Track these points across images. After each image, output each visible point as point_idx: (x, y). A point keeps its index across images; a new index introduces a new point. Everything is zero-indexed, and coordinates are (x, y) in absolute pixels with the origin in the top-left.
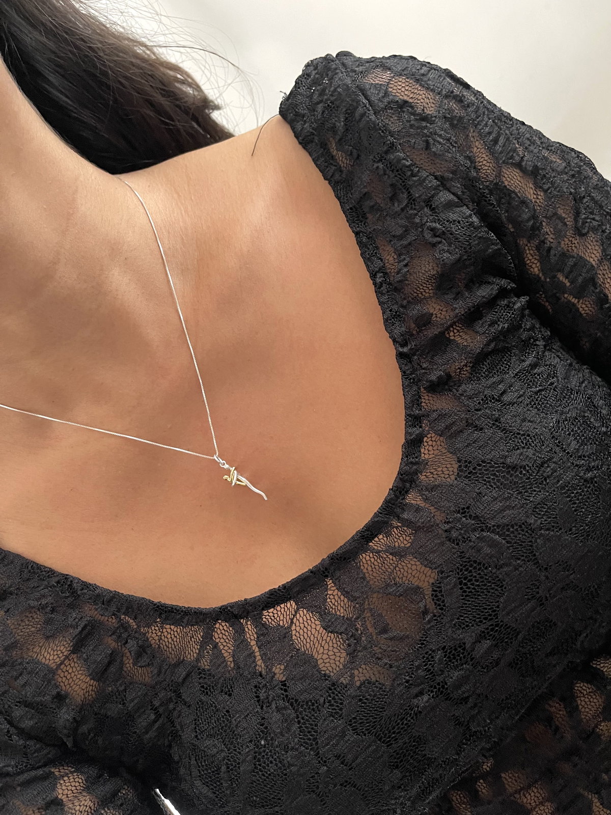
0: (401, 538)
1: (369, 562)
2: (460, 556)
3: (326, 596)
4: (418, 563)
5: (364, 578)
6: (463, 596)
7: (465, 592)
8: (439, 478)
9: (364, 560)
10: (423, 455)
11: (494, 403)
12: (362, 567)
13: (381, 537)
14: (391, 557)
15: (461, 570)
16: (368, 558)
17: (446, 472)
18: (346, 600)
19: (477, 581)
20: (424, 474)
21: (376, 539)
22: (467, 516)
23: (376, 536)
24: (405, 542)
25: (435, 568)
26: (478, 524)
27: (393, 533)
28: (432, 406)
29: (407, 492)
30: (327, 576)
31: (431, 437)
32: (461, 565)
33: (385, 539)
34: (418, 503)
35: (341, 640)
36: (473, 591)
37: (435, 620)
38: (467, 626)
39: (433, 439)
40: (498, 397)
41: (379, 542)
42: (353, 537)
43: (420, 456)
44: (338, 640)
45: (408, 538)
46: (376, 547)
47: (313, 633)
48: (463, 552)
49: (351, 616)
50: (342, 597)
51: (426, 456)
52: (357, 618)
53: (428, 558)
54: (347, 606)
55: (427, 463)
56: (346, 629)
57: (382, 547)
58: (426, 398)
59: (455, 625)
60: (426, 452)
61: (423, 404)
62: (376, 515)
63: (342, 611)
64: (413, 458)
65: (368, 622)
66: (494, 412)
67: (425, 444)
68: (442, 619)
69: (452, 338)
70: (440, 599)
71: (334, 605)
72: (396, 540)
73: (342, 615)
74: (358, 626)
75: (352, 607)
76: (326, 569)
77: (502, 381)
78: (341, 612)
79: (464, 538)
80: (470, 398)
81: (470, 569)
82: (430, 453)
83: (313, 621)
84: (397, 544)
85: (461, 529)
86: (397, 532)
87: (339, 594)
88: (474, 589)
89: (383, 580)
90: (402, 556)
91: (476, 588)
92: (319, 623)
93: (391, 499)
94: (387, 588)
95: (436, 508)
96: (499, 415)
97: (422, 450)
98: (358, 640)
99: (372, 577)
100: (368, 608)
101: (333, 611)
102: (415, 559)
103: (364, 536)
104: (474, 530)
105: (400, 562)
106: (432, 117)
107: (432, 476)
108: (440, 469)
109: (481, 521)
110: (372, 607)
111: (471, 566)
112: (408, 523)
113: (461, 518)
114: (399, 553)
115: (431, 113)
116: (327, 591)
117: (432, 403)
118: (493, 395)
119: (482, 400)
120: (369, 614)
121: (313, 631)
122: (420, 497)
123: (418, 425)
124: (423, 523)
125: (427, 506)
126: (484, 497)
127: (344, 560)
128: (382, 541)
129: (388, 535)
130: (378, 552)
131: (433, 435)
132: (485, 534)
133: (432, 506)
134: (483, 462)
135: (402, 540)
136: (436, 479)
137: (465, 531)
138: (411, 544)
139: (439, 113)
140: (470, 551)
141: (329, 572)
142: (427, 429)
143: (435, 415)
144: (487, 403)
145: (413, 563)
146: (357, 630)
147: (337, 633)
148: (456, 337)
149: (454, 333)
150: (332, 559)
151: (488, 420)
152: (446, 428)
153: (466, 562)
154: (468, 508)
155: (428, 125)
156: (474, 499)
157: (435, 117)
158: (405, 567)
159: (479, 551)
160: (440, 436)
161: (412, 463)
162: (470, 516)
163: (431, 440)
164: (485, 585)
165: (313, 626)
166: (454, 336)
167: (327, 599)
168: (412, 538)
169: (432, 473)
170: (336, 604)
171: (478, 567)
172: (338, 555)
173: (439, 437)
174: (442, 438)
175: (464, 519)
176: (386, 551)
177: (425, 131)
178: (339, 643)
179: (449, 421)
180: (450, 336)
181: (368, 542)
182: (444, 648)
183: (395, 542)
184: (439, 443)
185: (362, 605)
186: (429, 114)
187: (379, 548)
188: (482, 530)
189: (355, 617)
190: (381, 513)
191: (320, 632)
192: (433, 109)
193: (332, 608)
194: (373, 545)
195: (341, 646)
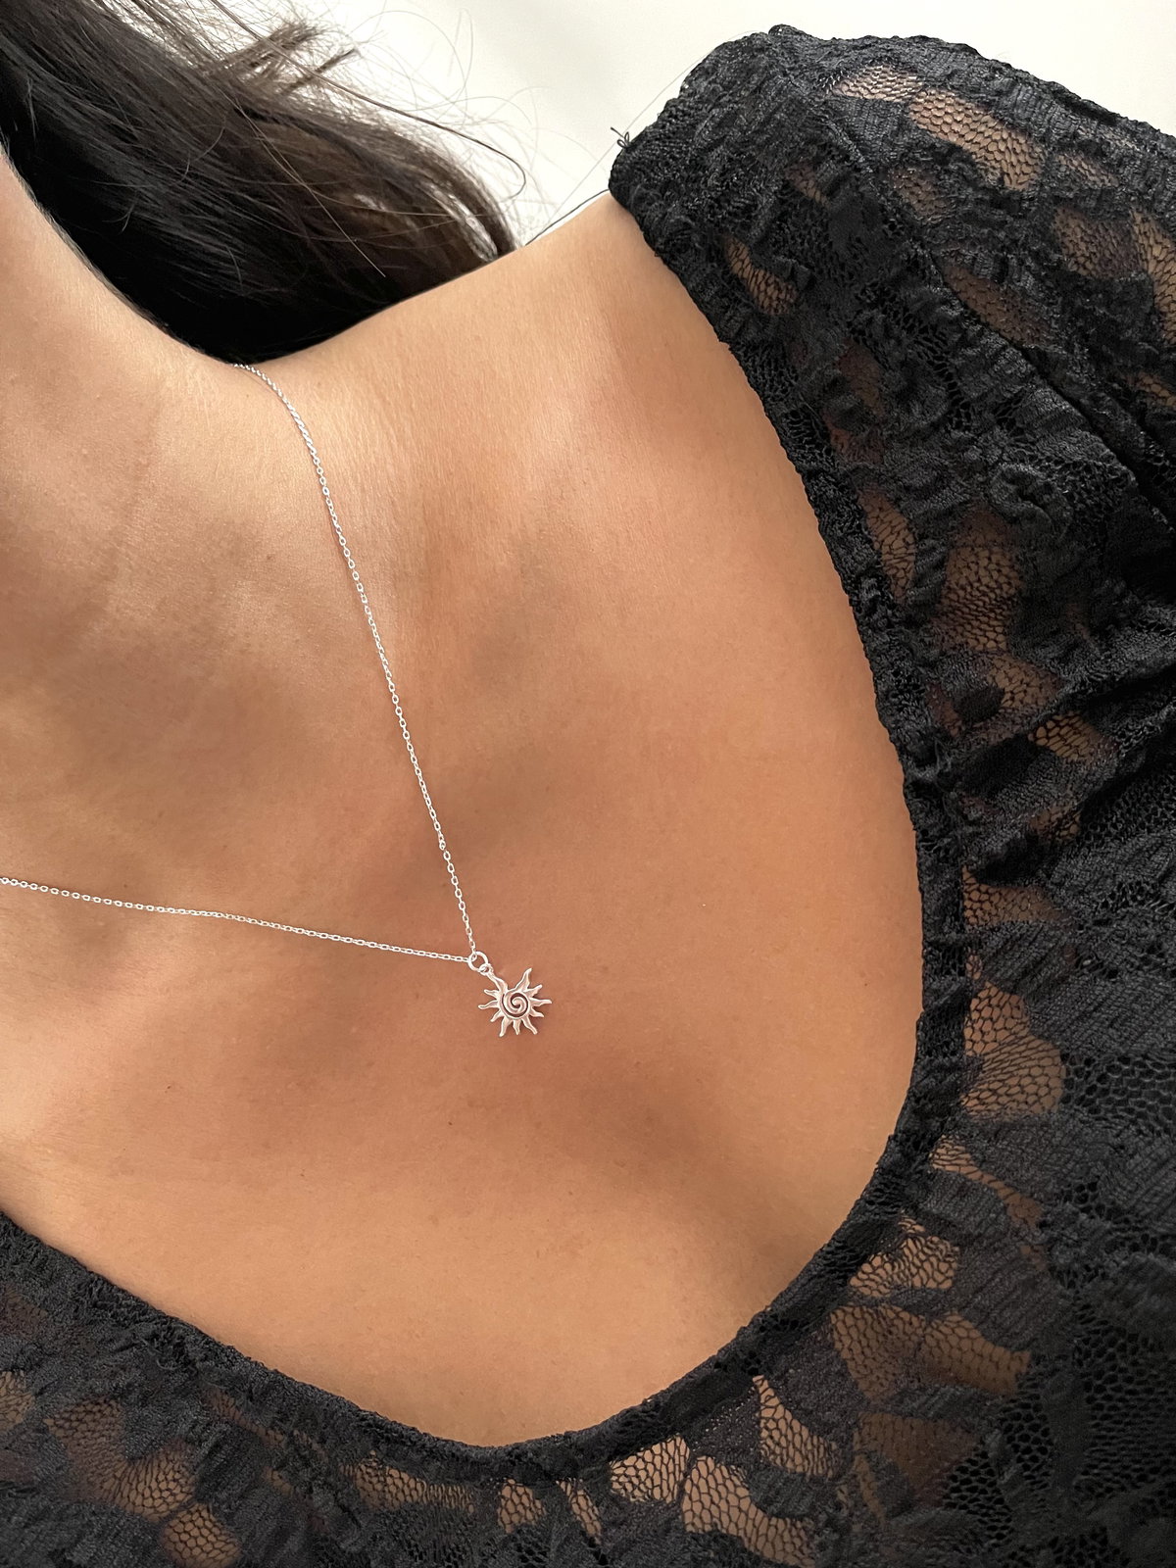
0: (927, 1265)
1: (853, 1332)
2: (1082, 1316)
3: (758, 1423)
4: (975, 1334)
5: (843, 1374)
6: (1094, 1418)
7: (1100, 1407)
8: (1014, 1105)
9: (840, 1325)
10: (968, 1045)
11: (1142, 903)
12: (838, 1345)
13: (877, 1261)
14: (905, 1315)
15: (1088, 1354)
16: (850, 1321)
17: (1031, 1089)
18: (805, 1433)
19: (1129, 1380)
20: (976, 1094)
21: (866, 1267)
22: (1090, 1208)
23: (864, 1259)
24: (940, 1278)
25: (1021, 1349)
26: (1123, 1230)
27: (906, 1251)
28: (987, 917)
29: (932, 1143)
30: (755, 1373)
31: (989, 997)
32: (1086, 1342)
33: (888, 1266)
34: (964, 1171)
35: (802, 1533)
36: (1120, 1405)
37: (1028, 1477)
38: (1109, 1490)
39: (994, 1002)
40: (1153, 887)
41: (874, 1276)
42: (807, 1270)
43: (963, 1047)
44: (794, 1533)
45: (944, 1267)
46: (866, 1291)
47: (734, 1519)
48: (1087, 1307)
49: (820, 1471)
50: (796, 1424)
51: (978, 1049)
52: (838, 1477)
53: (999, 1321)
54: (809, 1447)
55: (980, 1068)
56: (813, 1507)
57: (882, 1288)
58: (975, 895)
59: (1077, 1487)
60: (977, 1037)
61: (968, 913)
62: (859, 1208)
63: (798, 1459)
64: (945, 1055)
65: (863, 1485)
66: (1145, 929)
67: (975, 1015)
68: (1046, 1474)
69: (1041, 742)
70: (1039, 1426)
71: (778, 1444)
72: (914, 1270)
73: (799, 1469)
74: (841, 1497)
75: (822, 1450)
76: (752, 1355)
77: (1162, 844)
78: (796, 1464)
79: (1087, 1268)
80: (1081, 893)
81: (1110, 1350)
82: (986, 1038)
83: (731, 1488)
84: (918, 1284)
85: (1078, 1244)
86: (915, 1251)
87: (789, 1415)
88: (1121, 1400)
89: (890, 1377)
90: (936, 1314)
91: (1128, 1397)
92: (747, 1493)
93: (894, 1163)
94: (902, 1402)
95: (1008, 1185)
96: (1158, 936)
97: (968, 1032)
98: (843, 1531)
99: (864, 1371)
100: (860, 1452)
101: (778, 1461)
102: (967, 1324)
103: (834, 1263)
104: (1112, 1247)
105: (929, 1330)
106: (1022, 200)
107: (994, 1098)
108: (1014, 1081)
109: (1127, 1221)
110: (871, 1447)
111: (1112, 1343)
112: (940, 1226)
113: (1076, 1214)
114: (928, 1306)
115: (1020, 188)
116: (758, 1409)
117: (985, 907)
118: (1139, 883)
119: (1112, 896)
120: (865, 1466)
121: (734, 1512)
122: (968, 1156)
123: (954, 966)
124: (979, 1225)
125: (987, 1178)
126: (1132, 1156)
127: (792, 1328)
128: (880, 1271)
129: (895, 1256)
130: (874, 1304)
131: (994, 991)
132: (1143, 1260)
133: (1001, 1178)
134: (1125, 1060)
135: (929, 1269)
136: (1004, 1106)
137: (1089, 1249)
138: (954, 1283)
139: (1042, 189)
140: (1105, 1304)
141: (759, 1362)
142: (977, 976)
143: (996, 940)
144: (1126, 904)
145: (961, 1332)
146: (838, 1507)
147: (792, 1516)
148: (1051, 742)
149: (1048, 731)
150: (762, 1329)
151: (1131, 949)
152: (1025, 973)
153: (1097, 1332)
154: (1093, 1186)
155: (1009, 219)
156: (1106, 1163)
157: (1031, 200)
158: (942, 1345)
159: (1128, 1305)
160: (1012, 993)
161: (941, 1068)
162: (1100, 1208)
163: (990, 1006)
164: (1150, 1391)
165: (732, 1499)
166: (1048, 738)
167: (760, 1432)
168: (954, 1265)
169: (994, 1092)
170: (784, 1443)
171: (1130, 1346)
172: (775, 1317)
173: (1007, 995)
174: (1015, 998)
175: (1083, 1217)
176: (894, 1301)
177: (1002, 235)
178: (797, 1542)
179: (1034, 953)
180: (1037, 739)
181: (846, 1279)
182: (1053, 1543)
183: (913, 1276)
184: (1007, 1011)
185: (844, 1443)
186: (1013, 193)
187: (876, 1294)
188: (1135, 1248)
189: (830, 1473)
190: (871, 1203)
191: (751, 1516)
192: (1026, 178)
193: (774, 1453)
194: (860, 1284)
195: (805, 1549)
